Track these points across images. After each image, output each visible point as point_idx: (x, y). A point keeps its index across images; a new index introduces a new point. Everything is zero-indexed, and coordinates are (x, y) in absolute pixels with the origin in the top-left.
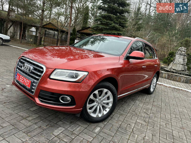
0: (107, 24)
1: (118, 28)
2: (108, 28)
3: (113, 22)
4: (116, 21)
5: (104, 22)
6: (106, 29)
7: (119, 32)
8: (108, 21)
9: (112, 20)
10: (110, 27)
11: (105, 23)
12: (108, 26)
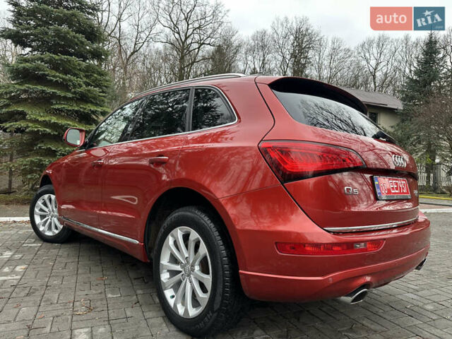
3: (80, 80)
5: (54, 76)
8: (68, 77)
9: (77, 75)
11: (57, 81)
12: (69, 91)
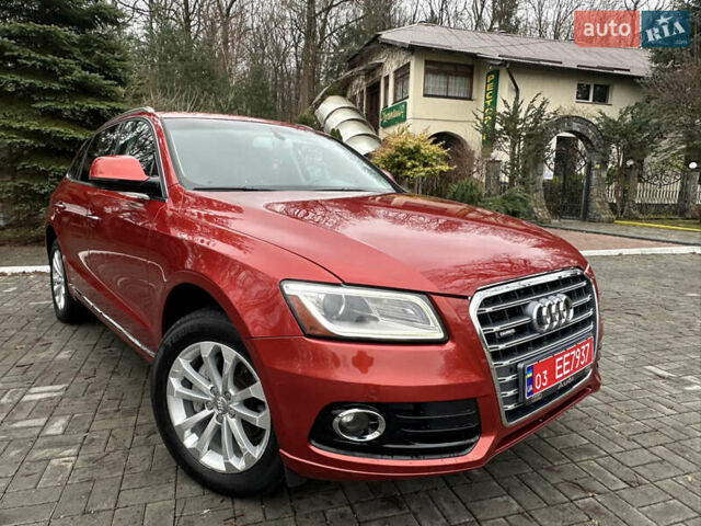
0: (47, 72)
1: (103, 86)
2: (57, 86)
3: (72, 61)
4: (82, 59)
6: (50, 91)
7: (113, 104)
8: (50, 58)
9: (65, 54)
10: (65, 82)
